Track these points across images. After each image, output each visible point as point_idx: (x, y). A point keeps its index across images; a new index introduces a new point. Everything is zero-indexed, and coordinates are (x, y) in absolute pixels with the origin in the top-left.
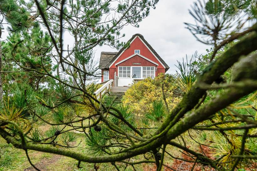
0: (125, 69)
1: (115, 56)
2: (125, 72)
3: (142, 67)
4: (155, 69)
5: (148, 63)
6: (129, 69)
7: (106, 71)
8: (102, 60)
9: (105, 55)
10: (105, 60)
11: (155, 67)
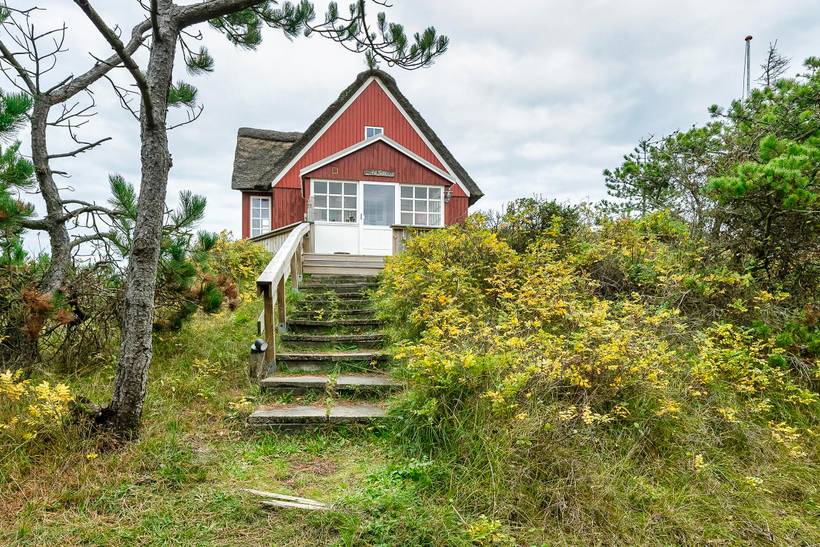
0: (335, 189)
1: (291, 144)
2: (335, 202)
3: (398, 187)
4: (442, 195)
5: (419, 172)
6: (352, 190)
7: (261, 198)
8: (242, 157)
9: (256, 141)
10: (255, 159)
11: (442, 189)
